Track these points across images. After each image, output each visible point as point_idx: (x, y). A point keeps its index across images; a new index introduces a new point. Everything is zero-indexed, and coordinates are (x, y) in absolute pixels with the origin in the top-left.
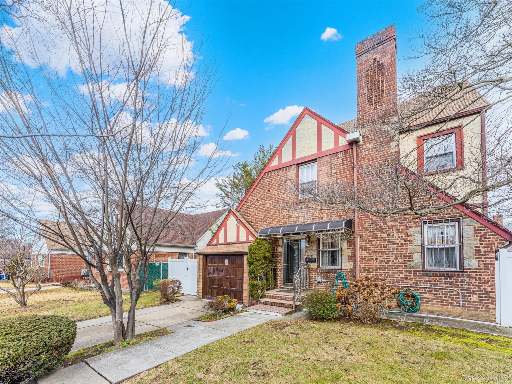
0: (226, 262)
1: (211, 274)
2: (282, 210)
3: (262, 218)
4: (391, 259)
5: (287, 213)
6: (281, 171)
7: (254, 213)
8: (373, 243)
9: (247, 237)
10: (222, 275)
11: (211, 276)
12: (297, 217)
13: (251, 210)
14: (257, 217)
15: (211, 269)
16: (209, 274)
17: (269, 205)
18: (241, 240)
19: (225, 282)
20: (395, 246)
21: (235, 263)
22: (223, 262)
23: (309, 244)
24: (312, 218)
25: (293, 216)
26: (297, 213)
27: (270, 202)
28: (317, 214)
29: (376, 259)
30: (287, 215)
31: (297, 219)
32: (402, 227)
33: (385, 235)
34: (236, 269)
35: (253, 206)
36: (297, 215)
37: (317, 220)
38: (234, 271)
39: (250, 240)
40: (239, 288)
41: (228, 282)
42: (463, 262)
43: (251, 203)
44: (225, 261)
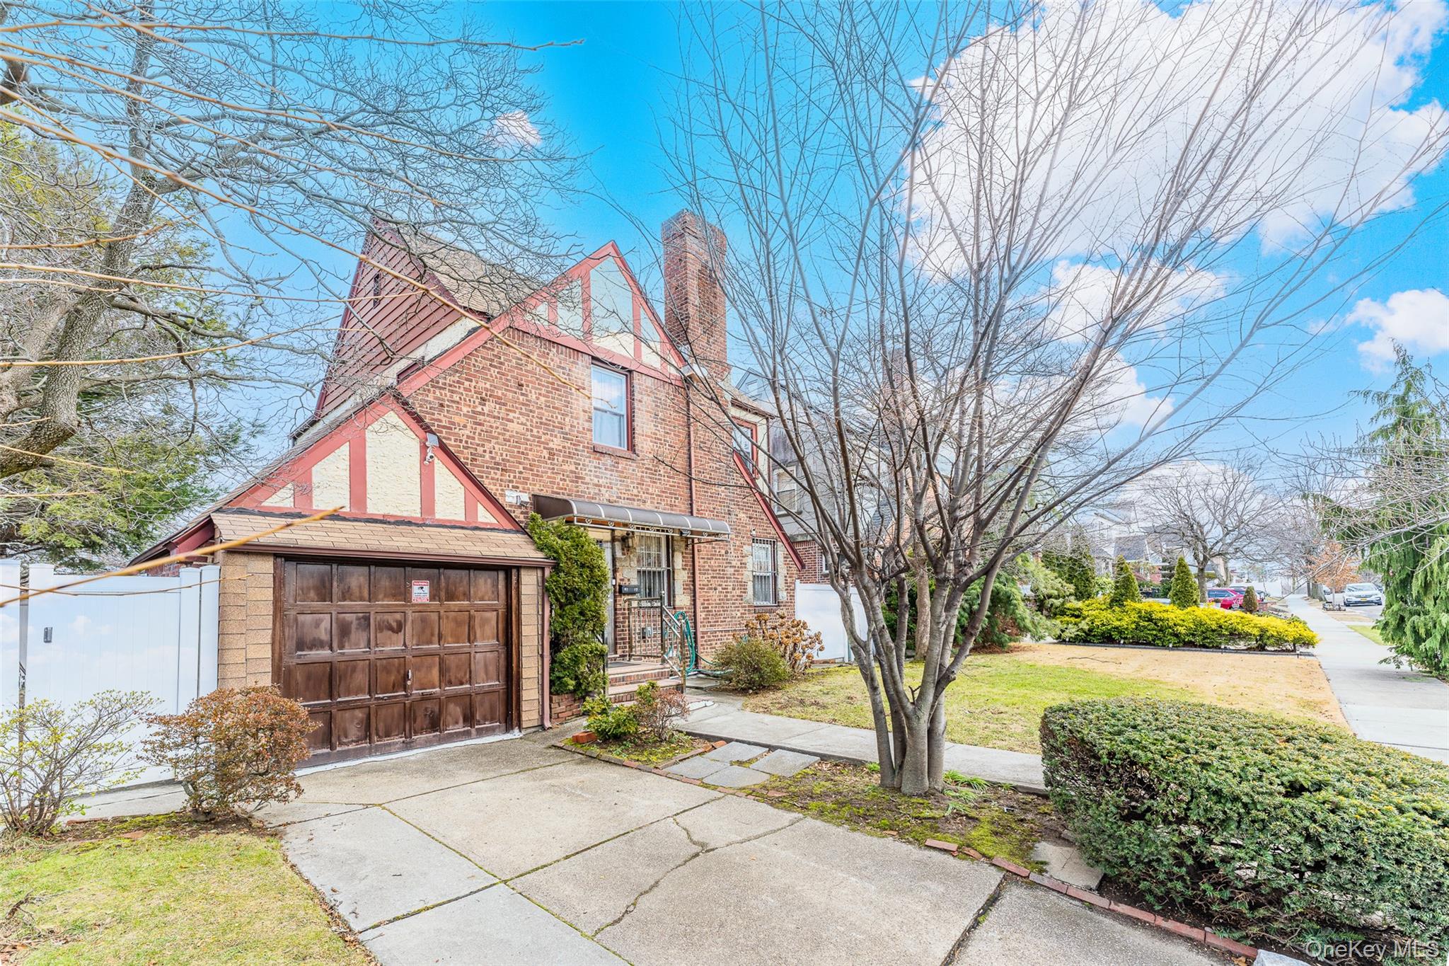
0: (420, 592)
1: (317, 644)
2: (559, 455)
3: (498, 459)
4: (730, 589)
5: (573, 468)
6: (554, 350)
7: (467, 432)
8: (713, 562)
9: (470, 509)
10: (392, 646)
11: (324, 653)
12: (596, 485)
13: (456, 419)
14: (480, 450)
15: (317, 625)
16: (301, 645)
17: (520, 428)
18: (441, 513)
19: (417, 669)
20: (732, 569)
23: (623, 554)
24: (626, 496)
25: (587, 479)
26: (597, 477)
27: (523, 419)
28: (635, 492)
29: (715, 589)
30: (572, 472)
31: (597, 491)
32: (738, 543)
33: (723, 552)
35: (465, 409)
36: (596, 481)
37: (635, 503)
38: (458, 623)
39: (480, 520)
40: (487, 680)
41: (430, 668)
42: (778, 594)
43: (456, 398)
44: (415, 589)
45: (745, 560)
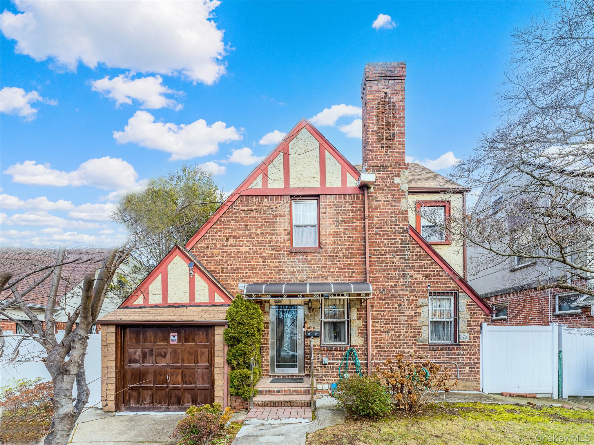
0: (174, 338)
1: (136, 361)
2: (268, 259)
3: (235, 268)
4: (402, 332)
5: (277, 265)
6: (266, 200)
7: (220, 257)
8: (385, 313)
9: (211, 296)
10: (163, 363)
11: (137, 365)
12: (292, 272)
13: (214, 252)
14: (226, 265)
15: (135, 352)
16: (130, 362)
17: (247, 249)
18: (198, 300)
19: (172, 374)
20: (406, 318)
21: (194, 341)
22: (167, 339)
23: (310, 312)
24: (313, 276)
25: (286, 270)
26: (292, 267)
27: (248, 244)
28: (320, 272)
29: (388, 332)
30: (276, 267)
31: (292, 276)
32: (412, 297)
33: (396, 305)
34: (196, 352)
35: (218, 246)
36: (292, 270)
37: (320, 279)
38: (190, 354)
39: (216, 301)
40: (204, 383)
41: (177, 374)
42: (459, 336)
43: (214, 241)
44: (172, 338)
45: (419, 310)
